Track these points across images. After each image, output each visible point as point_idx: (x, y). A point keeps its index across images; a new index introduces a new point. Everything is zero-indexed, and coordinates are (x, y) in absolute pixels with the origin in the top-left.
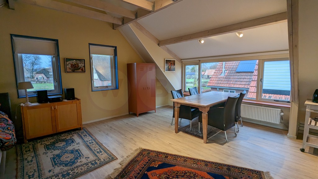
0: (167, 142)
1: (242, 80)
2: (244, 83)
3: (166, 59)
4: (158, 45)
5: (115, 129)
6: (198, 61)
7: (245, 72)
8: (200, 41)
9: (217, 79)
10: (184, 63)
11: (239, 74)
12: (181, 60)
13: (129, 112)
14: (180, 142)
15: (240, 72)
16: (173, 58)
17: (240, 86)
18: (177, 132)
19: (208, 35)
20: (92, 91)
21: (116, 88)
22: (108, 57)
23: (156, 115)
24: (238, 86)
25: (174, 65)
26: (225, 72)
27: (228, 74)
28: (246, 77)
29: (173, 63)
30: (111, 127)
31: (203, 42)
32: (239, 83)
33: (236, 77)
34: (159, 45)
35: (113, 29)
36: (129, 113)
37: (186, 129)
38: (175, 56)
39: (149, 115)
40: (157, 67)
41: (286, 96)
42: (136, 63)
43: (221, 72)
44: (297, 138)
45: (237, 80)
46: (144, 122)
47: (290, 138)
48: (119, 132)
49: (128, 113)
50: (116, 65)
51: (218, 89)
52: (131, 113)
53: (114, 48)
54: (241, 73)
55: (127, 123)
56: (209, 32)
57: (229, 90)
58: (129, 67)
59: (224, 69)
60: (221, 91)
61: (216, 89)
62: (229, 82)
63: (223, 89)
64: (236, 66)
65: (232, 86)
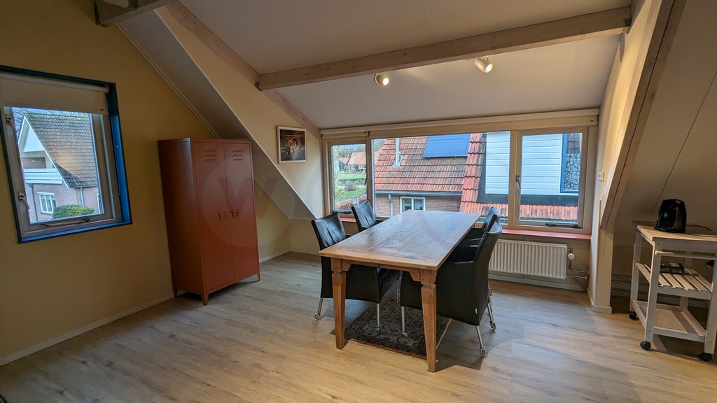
0: (321, 390)
1: (436, 174)
2: (441, 181)
3: (280, 128)
4: (257, 85)
5: (125, 372)
6: (365, 135)
7: (441, 158)
8: (379, 79)
9: (386, 174)
10: (328, 138)
11: (429, 163)
12: (319, 132)
13: (175, 291)
14: (361, 383)
15: (431, 158)
16: (300, 126)
17: (435, 188)
18: (340, 345)
19: (406, 63)
20: (20, 241)
21: (123, 221)
22: (85, 118)
23: (263, 290)
24: (429, 188)
25: (303, 143)
26: (400, 158)
27: (408, 164)
29: (300, 138)
30: (110, 364)
31: (386, 81)
32: (430, 181)
33: (425, 169)
34: (260, 87)
35: (98, 22)
36: (175, 294)
37: (364, 329)
38: (304, 119)
39: (240, 292)
40: (256, 151)
41: (531, 206)
42: (189, 139)
43: (392, 158)
44: (614, 312)
45: (427, 175)
46: (229, 321)
47: (600, 313)
48: (144, 382)
49: (172, 295)
50: (119, 146)
51: (389, 196)
52: (180, 292)
53: (106, 90)
54: (432, 160)
55: (172, 336)
56: (405, 54)
57: (413, 199)
58: (167, 152)
59: (398, 153)
60: (395, 200)
61: (386, 196)
62: (411, 181)
63: (399, 196)
64: (422, 145)
65: (418, 188)
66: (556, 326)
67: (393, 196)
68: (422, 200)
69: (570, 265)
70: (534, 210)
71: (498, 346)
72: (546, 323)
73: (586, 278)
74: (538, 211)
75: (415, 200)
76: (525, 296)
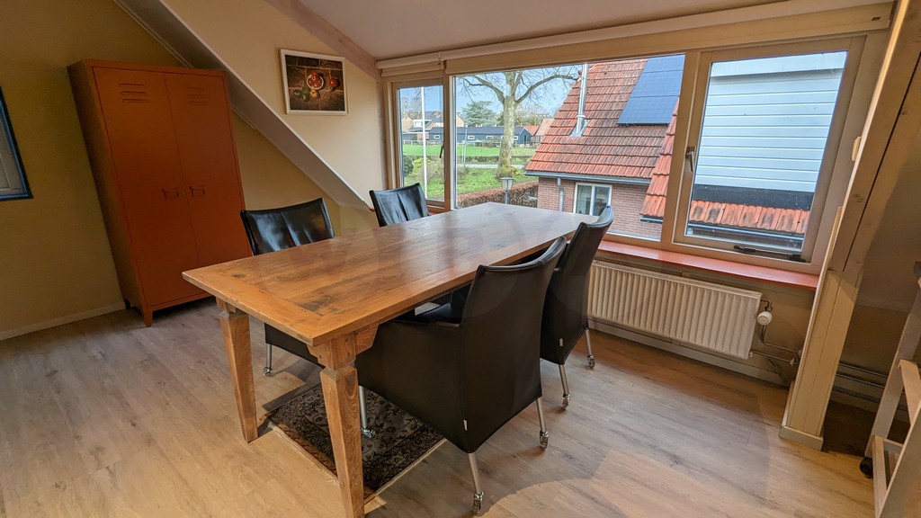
1: (634, 151)
2: (639, 162)
7: (645, 125)
9: (558, 148)
10: (388, 75)
11: (626, 132)
12: (375, 64)
15: (630, 125)
17: (628, 172)
24: (619, 171)
25: (339, 82)
26: (583, 124)
27: (594, 133)
28: (647, 142)
29: (331, 73)
32: (624, 161)
33: (618, 141)
41: (765, 209)
43: (572, 123)
45: (619, 150)
51: (559, 181)
54: (631, 129)
57: (594, 186)
59: (581, 115)
60: (568, 188)
61: (554, 180)
62: (594, 159)
63: (574, 182)
64: (621, 104)
65: (603, 170)
66: (676, 460)
67: (564, 181)
68: (608, 189)
69: (760, 332)
70: (769, 215)
71: (524, 490)
72: (660, 450)
73: (792, 362)
74: (776, 219)
75: (596, 188)
76: (654, 381)
